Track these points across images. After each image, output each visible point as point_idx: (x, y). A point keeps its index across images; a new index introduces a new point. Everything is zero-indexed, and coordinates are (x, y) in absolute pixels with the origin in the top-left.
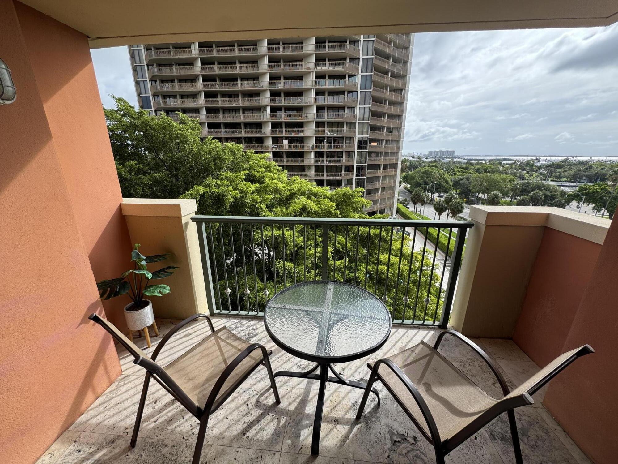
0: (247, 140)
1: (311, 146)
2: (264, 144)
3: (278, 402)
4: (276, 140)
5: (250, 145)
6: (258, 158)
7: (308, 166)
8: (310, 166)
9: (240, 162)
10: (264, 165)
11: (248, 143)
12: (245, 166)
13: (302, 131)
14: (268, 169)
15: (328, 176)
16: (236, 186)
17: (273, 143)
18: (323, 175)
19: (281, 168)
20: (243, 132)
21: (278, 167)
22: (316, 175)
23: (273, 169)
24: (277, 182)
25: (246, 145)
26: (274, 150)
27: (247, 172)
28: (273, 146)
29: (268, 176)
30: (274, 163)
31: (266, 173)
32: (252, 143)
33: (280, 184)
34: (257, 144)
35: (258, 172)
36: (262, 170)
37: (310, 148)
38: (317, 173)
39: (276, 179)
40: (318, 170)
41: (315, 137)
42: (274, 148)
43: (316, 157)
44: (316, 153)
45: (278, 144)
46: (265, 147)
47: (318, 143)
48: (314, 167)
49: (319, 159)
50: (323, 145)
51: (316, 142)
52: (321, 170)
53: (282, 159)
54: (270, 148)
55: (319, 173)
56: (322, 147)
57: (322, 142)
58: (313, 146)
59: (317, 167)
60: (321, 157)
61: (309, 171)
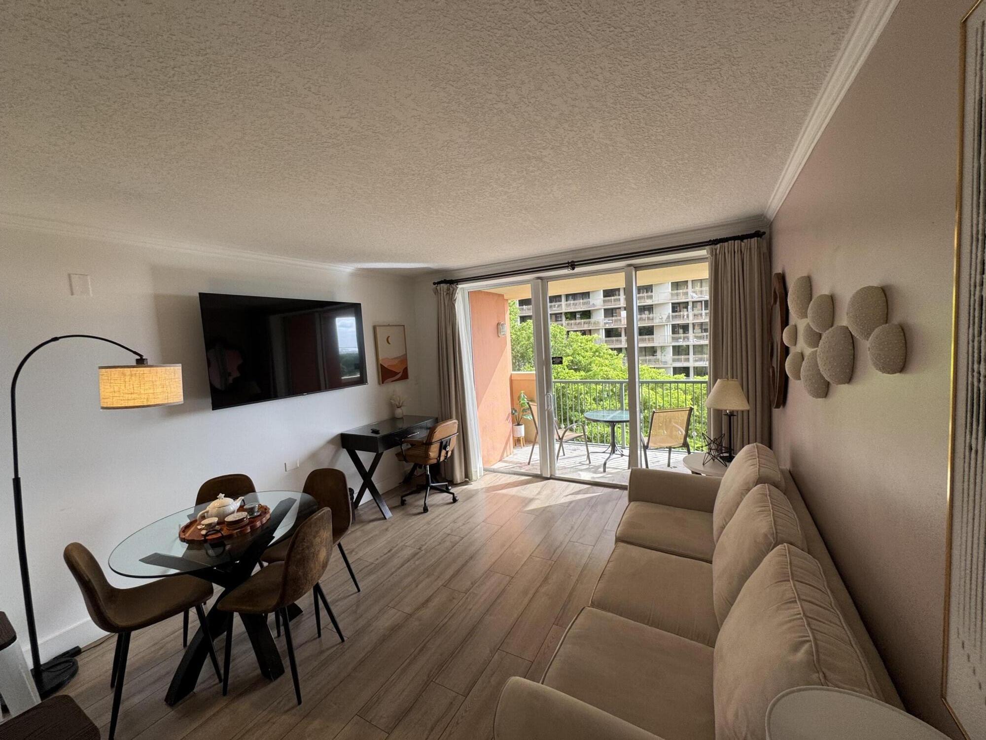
0: (569, 316)
1: (665, 317)
2: (592, 320)
3: (590, 463)
4: (610, 313)
5: (573, 321)
6: (584, 341)
7: (661, 347)
8: (664, 347)
9: (563, 347)
10: (591, 349)
11: (571, 319)
12: (568, 351)
13: (651, 297)
14: (597, 354)
15: (696, 361)
16: (557, 375)
17: (605, 317)
18: (688, 360)
19: (615, 352)
20: (563, 306)
21: (610, 352)
22: (674, 360)
23: (604, 353)
24: (608, 369)
25: (567, 322)
26: (607, 326)
27: (571, 358)
28: (606, 321)
29: (597, 362)
30: (606, 346)
31: (594, 358)
32: (576, 319)
33: (611, 372)
34: (582, 320)
35: (584, 357)
36: (590, 354)
37: (664, 320)
38: (676, 357)
39: (607, 366)
40: (679, 352)
41: (672, 304)
42: (607, 323)
43: (674, 332)
44: (674, 326)
45: (614, 318)
46: (594, 323)
47: (676, 312)
48: (671, 347)
49: (680, 335)
50: (686, 313)
51: (674, 310)
52: (684, 352)
53: (619, 338)
54: (602, 324)
55: (680, 357)
56: (685, 317)
57: (685, 310)
58: (669, 317)
59: (677, 348)
60: (684, 333)
61: (663, 355)
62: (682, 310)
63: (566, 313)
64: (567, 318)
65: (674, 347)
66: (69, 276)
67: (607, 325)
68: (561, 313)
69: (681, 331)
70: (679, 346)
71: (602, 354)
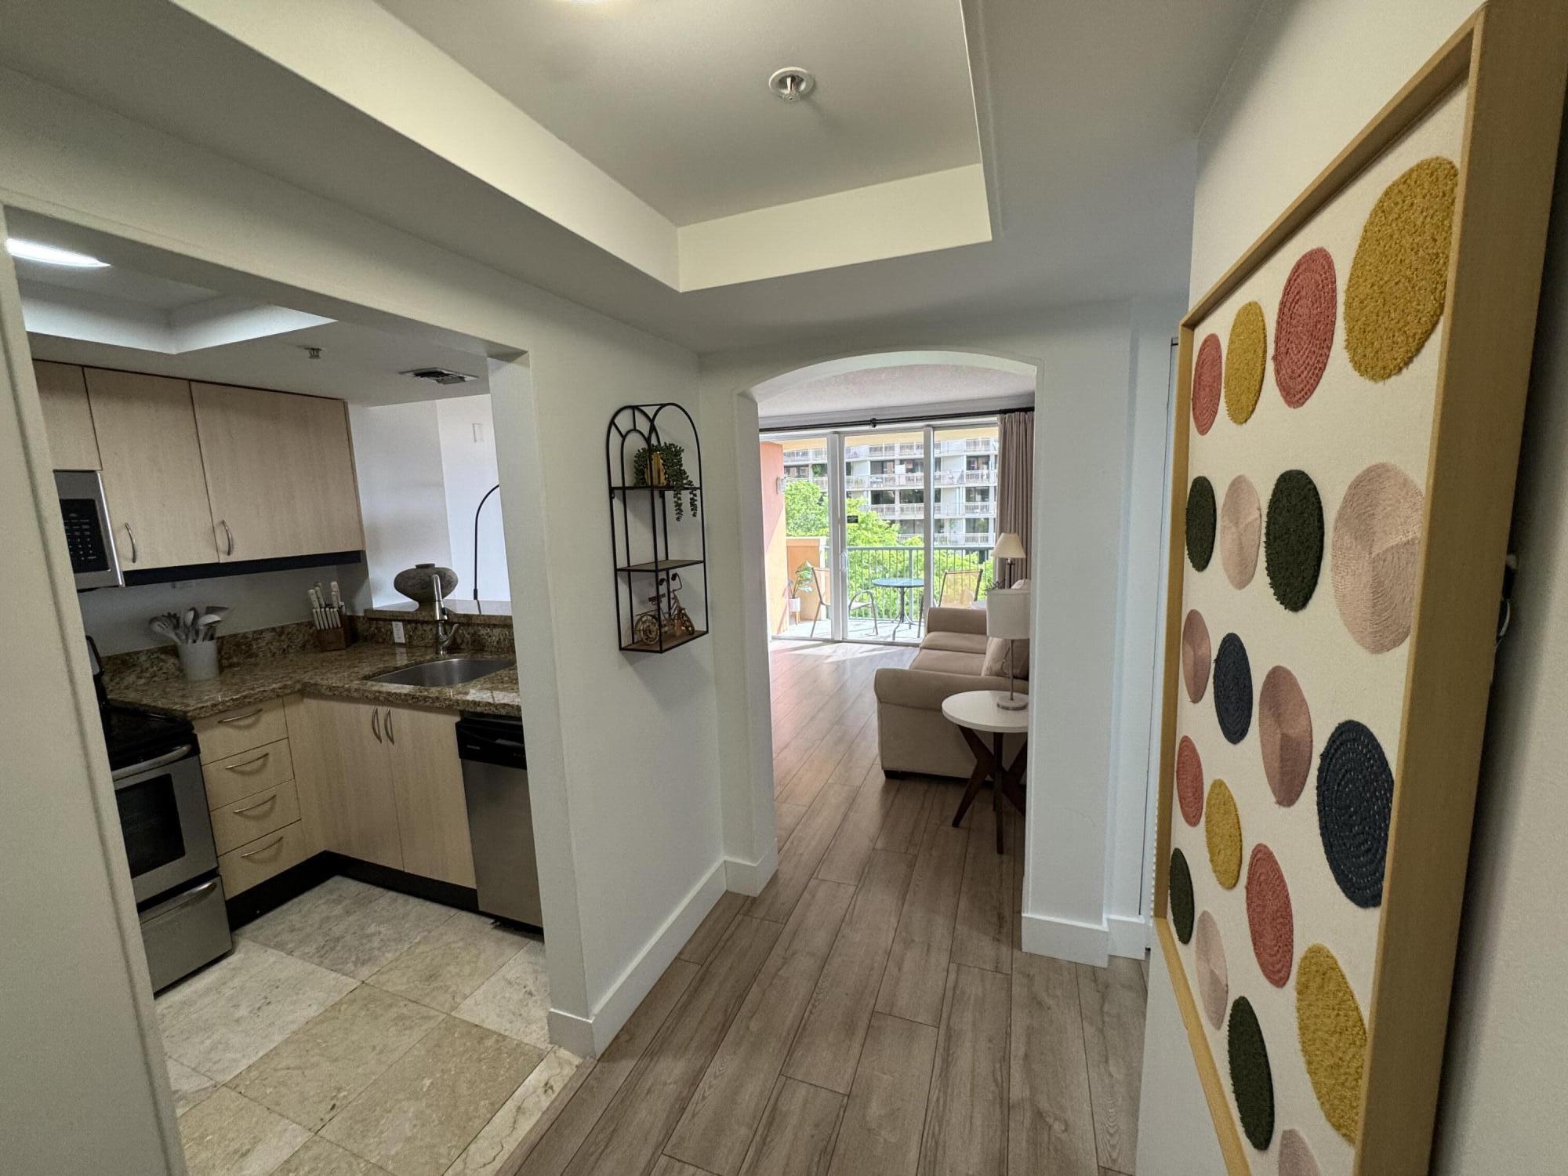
0: (818, 469)
1: (957, 476)
2: (854, 477)
3: (878, 634)
7: (951, 520)
8: (954, 519)
17: (872, 473)
22: (967, 540)
26: (875, 488)
28: (874, 479)
29: (863, 537)
30: (874, 515)
37: (955, 480)
38: (971, 535)
40: (974, 528)
41: (968, 457)
42: (875, 482)
43: (968, 499)
44: (969, 491)
45: (884, 476)
46: (857, 482)
47: (973, 469)
48: (964, 521)
49: (976, 504)
50: (985, 472)
51: (970, 467)
52: (981, 529)
53: (891, 506)
54: (867, 483)
55: (976, 535)
56: (985, 477)
57: (985, 466)
58: (962, 477)
59: (972, 521)
60: (983, 499)
61: (952, 531)
62: (981, 466)
63: (814, 466)
64: (815, 473)
65: (968, 520)
66: (473, 425)
67: (875, 486)
68: (807, 466)
69: (979, 497)
70: (975, 520)
71: (871, 526)
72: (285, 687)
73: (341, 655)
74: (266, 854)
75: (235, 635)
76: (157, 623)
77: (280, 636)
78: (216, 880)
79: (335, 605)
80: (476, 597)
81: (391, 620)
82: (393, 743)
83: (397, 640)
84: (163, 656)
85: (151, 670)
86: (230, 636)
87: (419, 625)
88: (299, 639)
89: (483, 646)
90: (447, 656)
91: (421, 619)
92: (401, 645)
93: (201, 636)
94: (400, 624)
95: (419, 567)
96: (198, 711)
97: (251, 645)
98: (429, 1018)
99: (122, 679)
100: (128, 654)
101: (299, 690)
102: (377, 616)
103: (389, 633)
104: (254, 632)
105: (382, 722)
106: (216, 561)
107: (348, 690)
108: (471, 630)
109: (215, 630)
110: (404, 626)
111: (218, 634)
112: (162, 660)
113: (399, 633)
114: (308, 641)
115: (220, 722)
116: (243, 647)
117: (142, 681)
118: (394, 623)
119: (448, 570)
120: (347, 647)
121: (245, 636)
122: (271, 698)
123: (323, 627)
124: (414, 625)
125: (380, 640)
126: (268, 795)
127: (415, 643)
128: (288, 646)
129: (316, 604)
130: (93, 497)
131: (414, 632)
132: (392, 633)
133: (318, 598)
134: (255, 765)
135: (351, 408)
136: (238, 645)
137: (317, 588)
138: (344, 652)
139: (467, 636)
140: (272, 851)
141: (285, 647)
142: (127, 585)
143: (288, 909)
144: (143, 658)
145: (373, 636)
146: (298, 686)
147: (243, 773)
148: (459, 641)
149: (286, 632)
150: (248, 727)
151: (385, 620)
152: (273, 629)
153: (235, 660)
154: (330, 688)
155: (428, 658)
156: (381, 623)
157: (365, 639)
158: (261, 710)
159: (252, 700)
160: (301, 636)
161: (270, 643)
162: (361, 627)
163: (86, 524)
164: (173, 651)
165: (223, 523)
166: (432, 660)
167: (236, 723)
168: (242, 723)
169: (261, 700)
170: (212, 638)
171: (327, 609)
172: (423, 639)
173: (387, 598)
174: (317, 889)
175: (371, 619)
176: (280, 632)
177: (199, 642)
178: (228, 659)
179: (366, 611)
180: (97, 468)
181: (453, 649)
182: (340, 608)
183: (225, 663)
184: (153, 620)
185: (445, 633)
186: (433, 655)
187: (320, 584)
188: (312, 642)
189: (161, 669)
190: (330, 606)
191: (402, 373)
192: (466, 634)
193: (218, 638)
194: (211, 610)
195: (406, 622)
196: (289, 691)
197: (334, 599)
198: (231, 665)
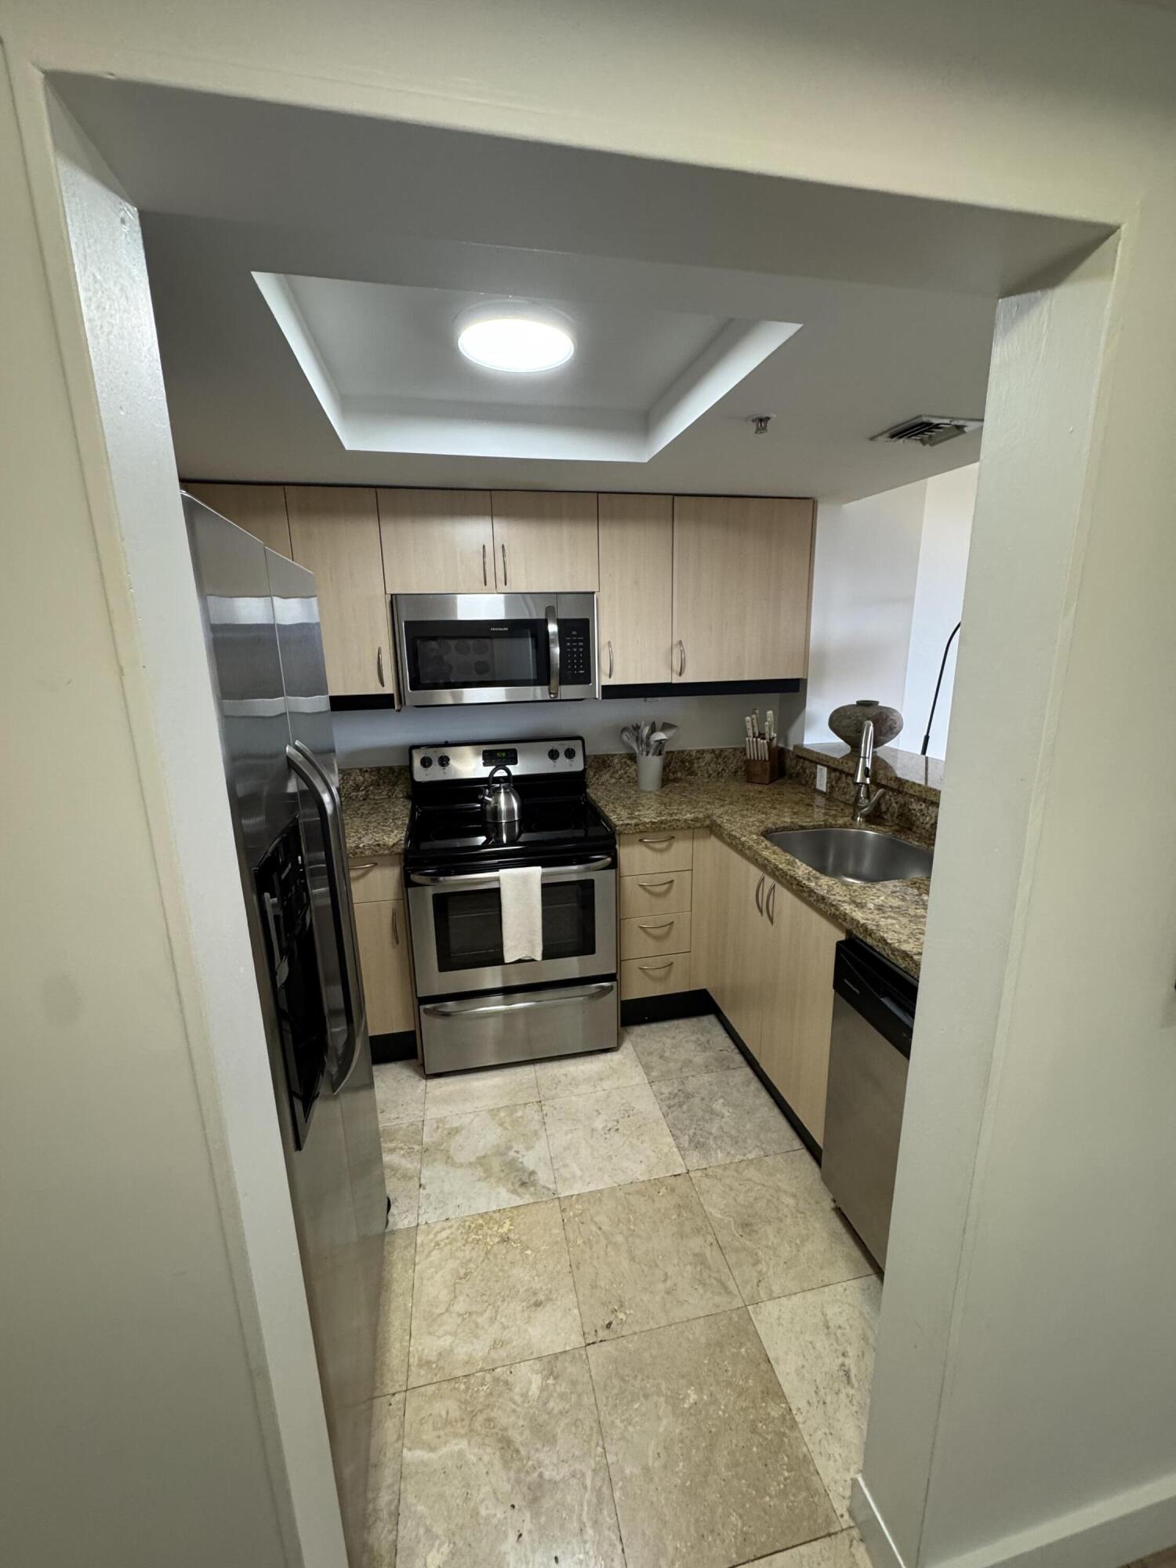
72: (696, 820)
73: (760, 792)
74: (657, 973)
75: (683, 752)
76: (627, 733)
77: (717, 758)
78: (614, 984)
79: (767, 736)
80: (924, 752)
81: (817, 763)
82: (772, 923)
83: (818, 787)
84: (628, 762)
85: (620, 772)
86: (679, 752)
87: (844, 776)
88: (732, 766)
89: (913, 824)
90: (863, 826)
91: (846, 770)
92: (821, 792)
93: (652, 751)
94: (825, 769)
95: (861, 704)
96: (624, 827)
97: (693, 763)
98: (728, 1292)
99: (601, 776)
100: (607, 755)
101: (708, 826)
102: (804, 755)
103: (813, 776)
104: (698, 751)
105: (766, 891)
106: (669, 681)
107: (743, 844)
108: (901, 799)
109: (663, 746)
110: (829, 773)
111: (666, 749)
112: (628, 765)
113: (822, 781)
114: (741, 768)
115: (641, 840)
116: (687, 764)
117: (614, 780)
118: (819, 767)
119: (894, 711)
120: (772, 781)
121: (689, 754)
122: (682, 828)
123: (752, 758)
124: (838, 774)
125: (803, 781)
126: (667, 919)
127: (836, 795)
128: (723, 770)
129: (750, 733)
130: (587, 617)
131: (836, 782)
132: (815, 777)
133: (753, 726)
134: (661, 890)
135: (821, 508)
136: (683, 762)
137: (754, 716)
138: (766, 787)
139: (894, 805)
140: (663, 972)
141: (720, 770)
142: (603, 698)
143: (667, 1029)
144: (616, 761)
145: (798, 775)
146: (708, 822)
147: (650, 892)
148: (883, 808)
149: (723, 756)
150: (661, 851)
151: (811, 761)
152: (713, 751)
153: (679, 775)
154: (730, 835)
155: (841, 821)
156: (807, 763)
157: (791, 777)
158: (673, 837)
159: (666, 826)
160: (735, 761)
161: (708, 764)
162: (789, 762)
163: (581, 641)
164: (632, 757)
165: (680, 643)
166: (845, 826)
167: (651, 845)
168: (658, 846)
169: (674, 829)
170: (660, 754)
171: (759, 739)
172: (845, 794)
173: (818, 736)
174: (694, 1020)
175: (799, 757)
176: (718, 754)
177: (650, 756)
178: (673, 773)
179: (795, 747)
180: (596, 590)
181: (874, 818)
182: (771, 740)
183: (671, 776)
184: (624, 729)
185: (868, 797)
186: (847, 819)
187: (757, 711)
188: (743, 769)
189: (626, 773)
190: (762, 736)
191: (872, 439)
192: (894, 803)
193: (667, 752)
194: (666, 727)
195: (831, 769)
196: (699, 825)
197: (767, 729)
198: (676, 780)
